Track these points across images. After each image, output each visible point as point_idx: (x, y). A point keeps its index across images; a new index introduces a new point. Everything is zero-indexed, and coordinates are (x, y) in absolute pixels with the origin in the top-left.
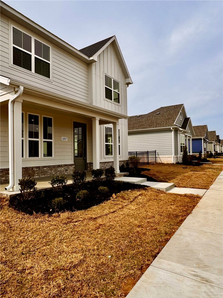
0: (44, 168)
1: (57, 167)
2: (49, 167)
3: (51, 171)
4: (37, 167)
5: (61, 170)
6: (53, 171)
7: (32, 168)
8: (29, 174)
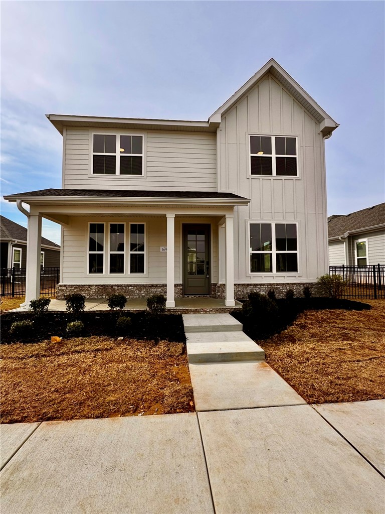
0: (129, 287)
1: (149, 287)
2: (136, 287)
3: (140, 291)
4: (118, 286)
5: (156, 292)
6: (143, 292)
7: (112, 286)
8: (107, 292)
